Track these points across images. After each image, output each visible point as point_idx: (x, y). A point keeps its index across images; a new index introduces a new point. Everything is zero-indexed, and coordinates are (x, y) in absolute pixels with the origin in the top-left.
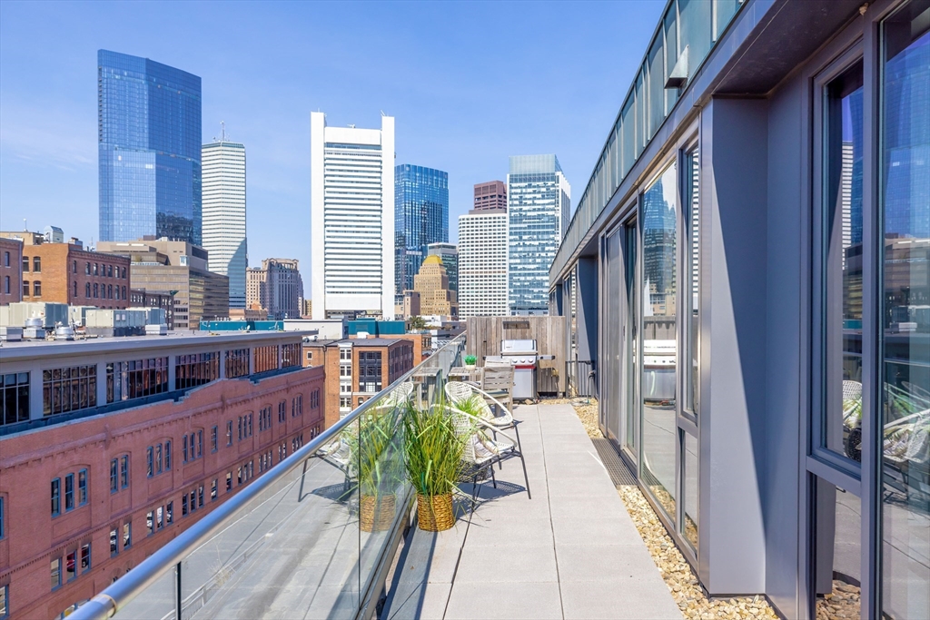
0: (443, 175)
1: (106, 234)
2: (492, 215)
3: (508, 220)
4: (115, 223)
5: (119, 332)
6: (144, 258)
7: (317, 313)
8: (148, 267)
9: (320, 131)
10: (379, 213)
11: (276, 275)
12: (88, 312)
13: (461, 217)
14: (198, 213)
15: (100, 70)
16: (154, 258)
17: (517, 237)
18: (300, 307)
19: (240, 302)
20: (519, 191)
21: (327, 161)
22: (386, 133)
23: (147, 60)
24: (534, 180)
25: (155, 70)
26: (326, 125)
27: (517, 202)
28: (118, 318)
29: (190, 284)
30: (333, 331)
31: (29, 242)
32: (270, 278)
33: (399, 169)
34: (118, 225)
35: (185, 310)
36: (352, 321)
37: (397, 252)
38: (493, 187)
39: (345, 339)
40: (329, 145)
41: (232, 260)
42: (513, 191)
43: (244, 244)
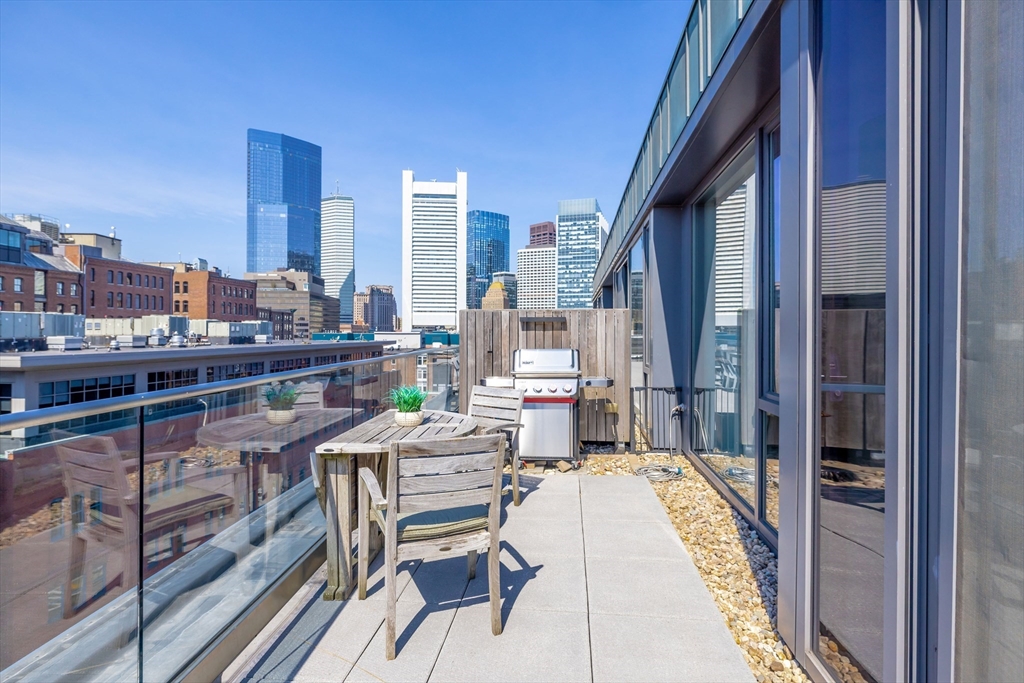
0: (505, 218)
1: (251, 268)
2: (544, 249)
3: (557, 253)
4: (258, 259)
5: (233, 340)
6: (278, 285)
7: (406, 327)
8: (281, 292)
9: (409, 185)
10: (454, 249)
11: (376, 298)
12: (210, 324)
13: (519, 251)
14: (318, 251)
15: (249, 144)
16: (284, 285)
17: (564, 266)
18: (394, 323)
19: (349, 318)
20: (566, 229)
21: (415, 209)
22: (460, 186)
23: (283, 135)
24: (579, 220)
25: (288, 143)
26: (414, 180)
27: (564, 238)
28: (233, 329)
29: (311, 305)
30: (414, 342)
31: (181, 270)
32: (372, 300)
33: (470, 215)
34: (260, 260)
35: (307, 325)
36: (428, 335)
37: (469, 280)
38: (545, 226)
39: (423, 347)
40: (416, 196)
41: (343, 287)
42: (561, 229)
43: (352, 275)
